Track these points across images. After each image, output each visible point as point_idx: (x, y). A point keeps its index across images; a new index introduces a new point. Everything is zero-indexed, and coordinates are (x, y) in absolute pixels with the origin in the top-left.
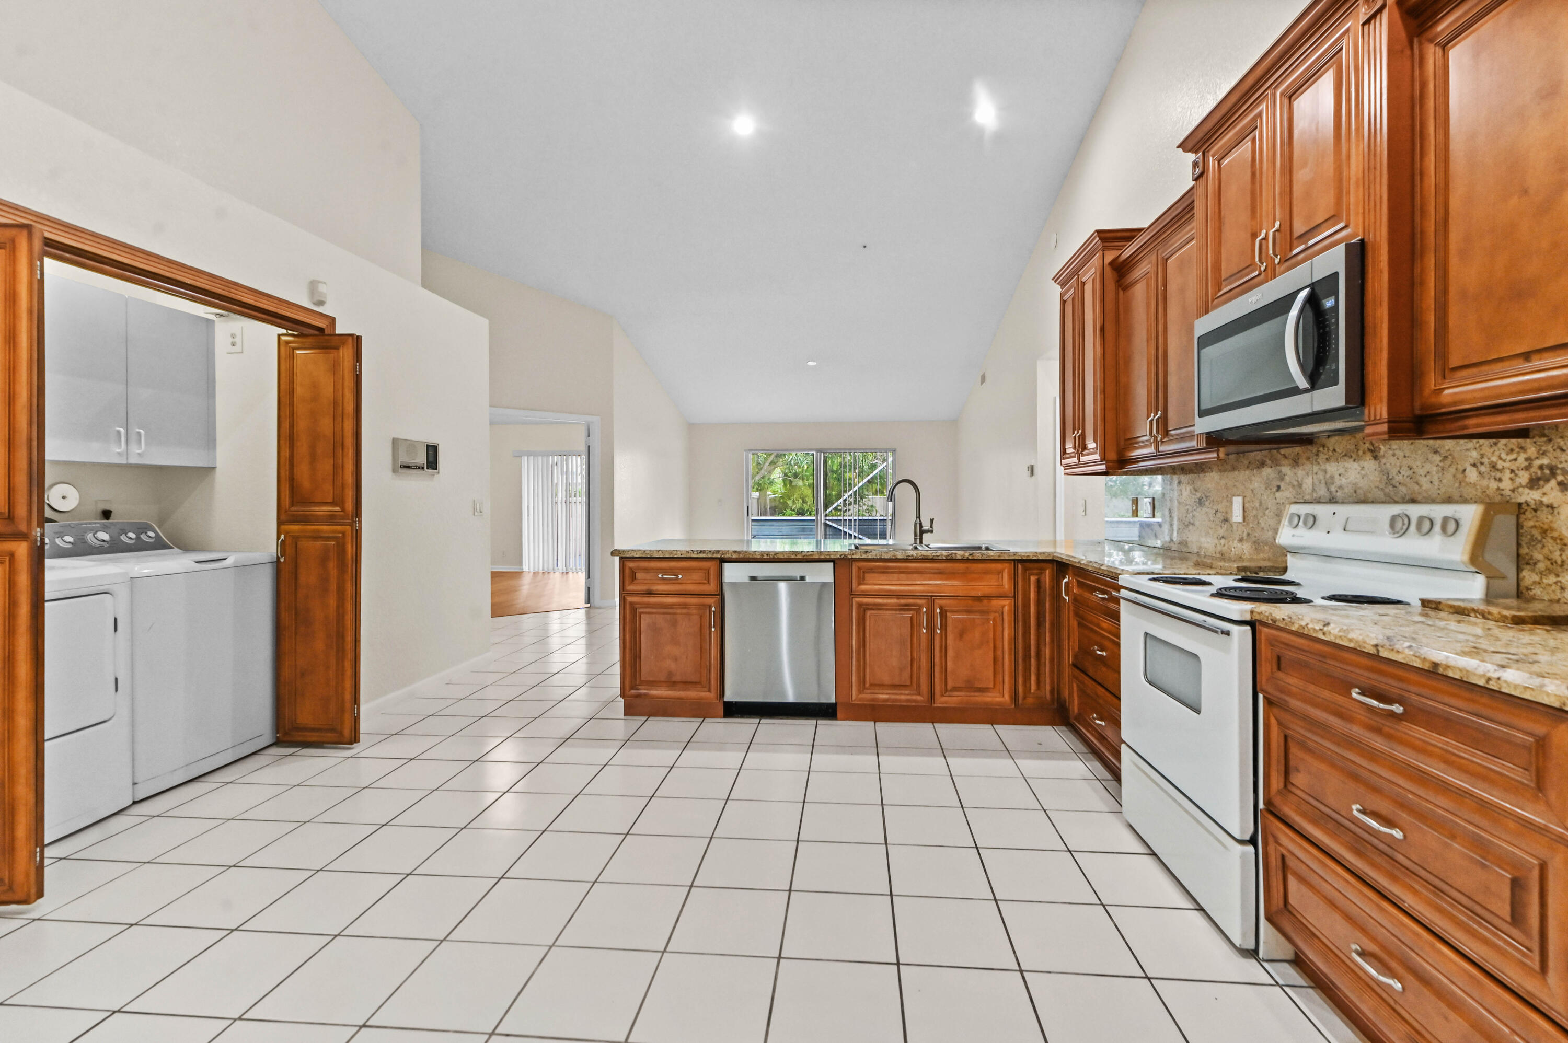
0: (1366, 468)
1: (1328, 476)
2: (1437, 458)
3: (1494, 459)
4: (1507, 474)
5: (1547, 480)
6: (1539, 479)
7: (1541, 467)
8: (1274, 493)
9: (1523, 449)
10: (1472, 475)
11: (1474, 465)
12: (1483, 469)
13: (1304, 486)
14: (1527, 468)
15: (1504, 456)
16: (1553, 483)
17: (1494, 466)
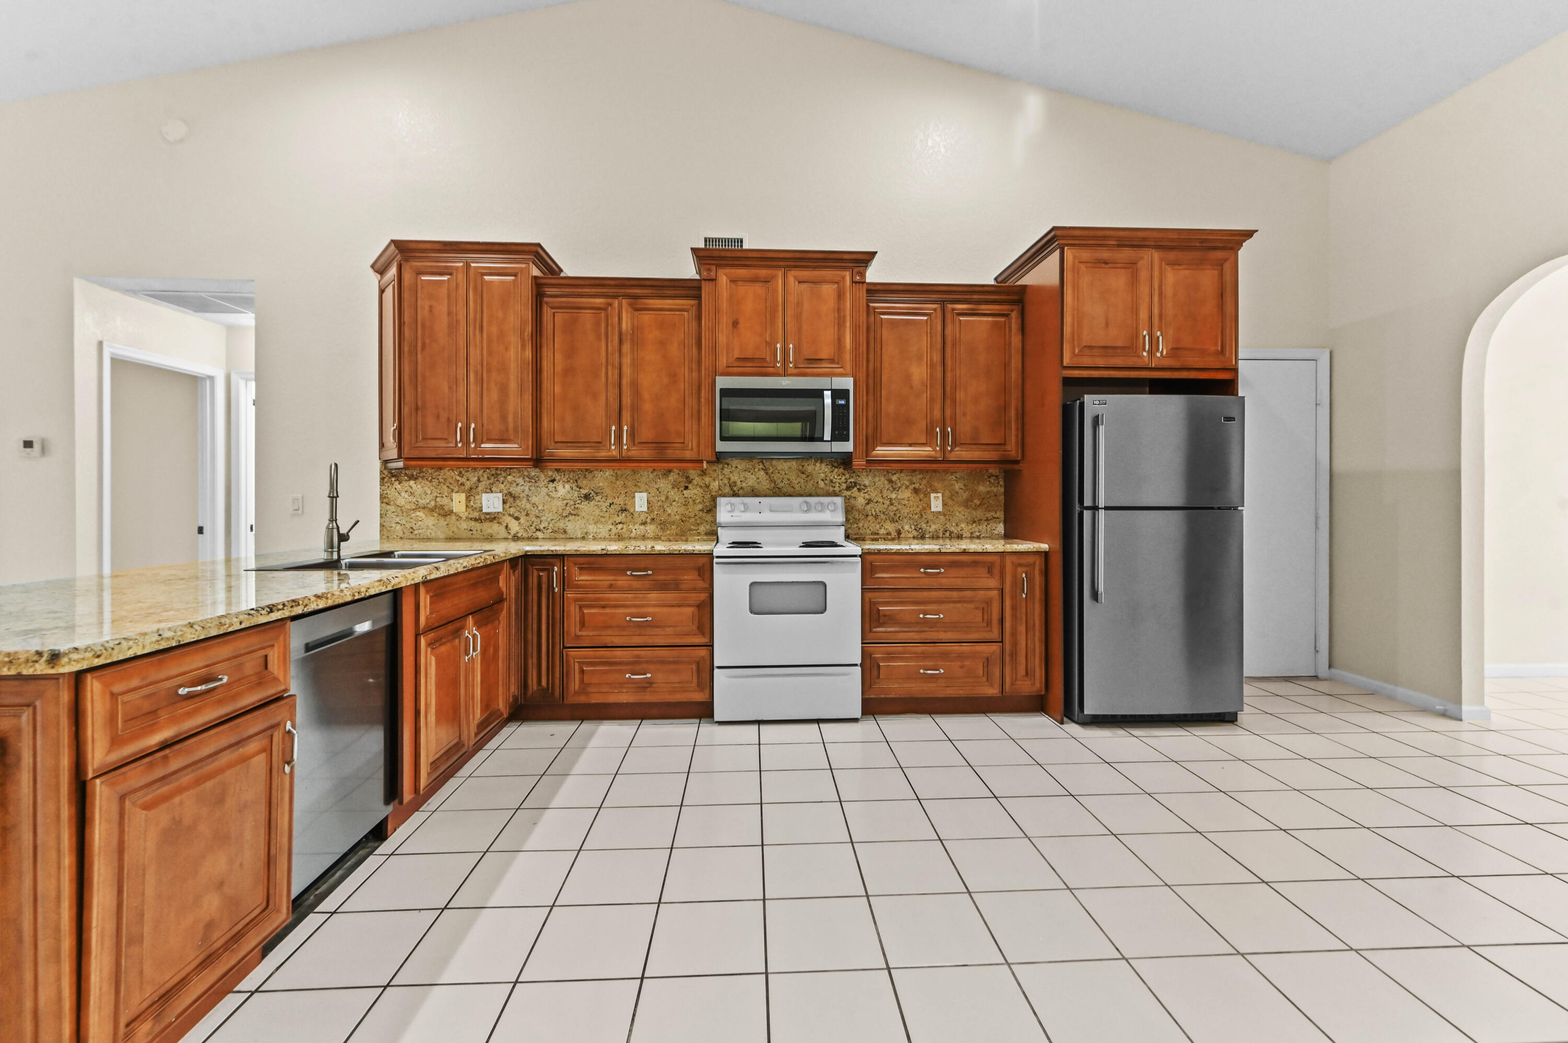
0: (761, 479)
1: (731, 481)
2: (804, 476)
3: (832, 478)
4: (838, 485)
5: (853, 488)
6: (850, 487)
7: (851, 482)
8: (682, 491)
9: (844, 475)
10: (822, 484)
11: (823, 480)
12: (826, 482)
13: (711, 487)
14: (845, 483)
15: (836, 477)
16: (855, 489)
17: (831, 481)
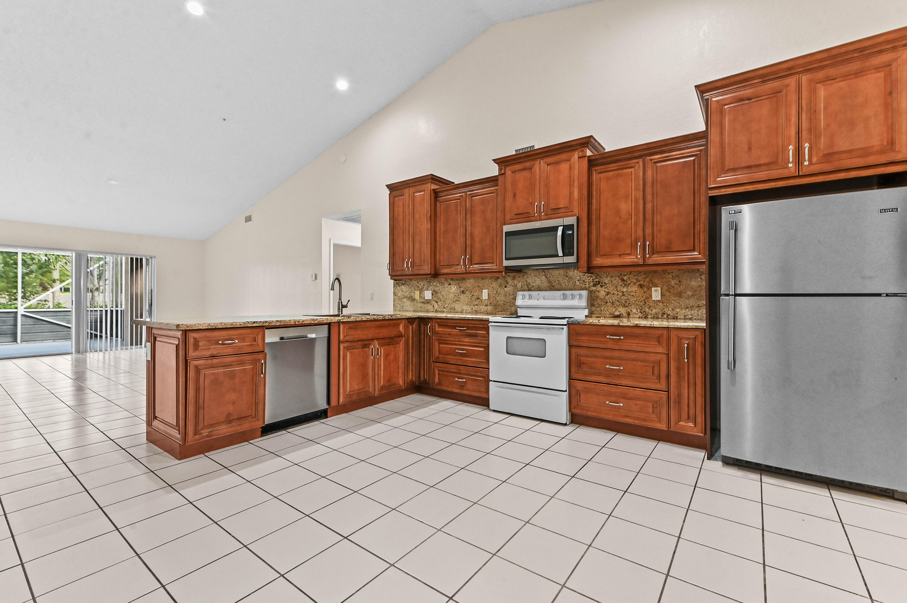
0: (543, 280)
1: (528, 282)
2: (567, 278)
3: (584, 279)
4: (588, 283)
5: (598, 285)
6: (596, 284)
7: (596, 281)
8: (504, 288)
9: (591, 277)
10: (578, 283)
11: (578, 280)
12: (581, 282)
13: (518, 286)
14: (593, 282)
15: (586, 278)
16: (599, 285)
17: (584, 281)
